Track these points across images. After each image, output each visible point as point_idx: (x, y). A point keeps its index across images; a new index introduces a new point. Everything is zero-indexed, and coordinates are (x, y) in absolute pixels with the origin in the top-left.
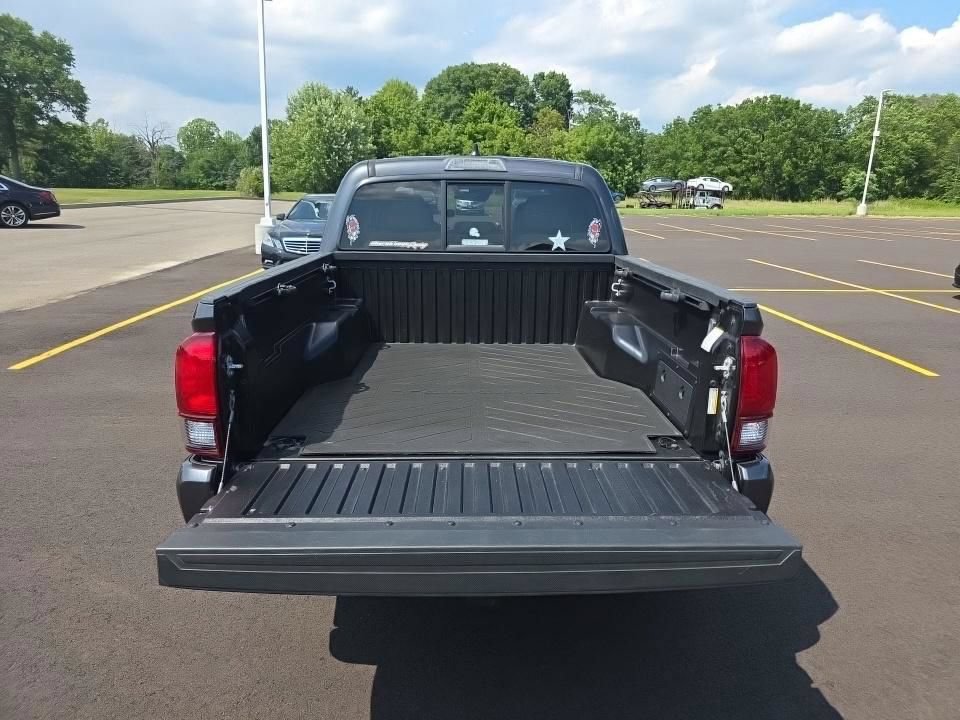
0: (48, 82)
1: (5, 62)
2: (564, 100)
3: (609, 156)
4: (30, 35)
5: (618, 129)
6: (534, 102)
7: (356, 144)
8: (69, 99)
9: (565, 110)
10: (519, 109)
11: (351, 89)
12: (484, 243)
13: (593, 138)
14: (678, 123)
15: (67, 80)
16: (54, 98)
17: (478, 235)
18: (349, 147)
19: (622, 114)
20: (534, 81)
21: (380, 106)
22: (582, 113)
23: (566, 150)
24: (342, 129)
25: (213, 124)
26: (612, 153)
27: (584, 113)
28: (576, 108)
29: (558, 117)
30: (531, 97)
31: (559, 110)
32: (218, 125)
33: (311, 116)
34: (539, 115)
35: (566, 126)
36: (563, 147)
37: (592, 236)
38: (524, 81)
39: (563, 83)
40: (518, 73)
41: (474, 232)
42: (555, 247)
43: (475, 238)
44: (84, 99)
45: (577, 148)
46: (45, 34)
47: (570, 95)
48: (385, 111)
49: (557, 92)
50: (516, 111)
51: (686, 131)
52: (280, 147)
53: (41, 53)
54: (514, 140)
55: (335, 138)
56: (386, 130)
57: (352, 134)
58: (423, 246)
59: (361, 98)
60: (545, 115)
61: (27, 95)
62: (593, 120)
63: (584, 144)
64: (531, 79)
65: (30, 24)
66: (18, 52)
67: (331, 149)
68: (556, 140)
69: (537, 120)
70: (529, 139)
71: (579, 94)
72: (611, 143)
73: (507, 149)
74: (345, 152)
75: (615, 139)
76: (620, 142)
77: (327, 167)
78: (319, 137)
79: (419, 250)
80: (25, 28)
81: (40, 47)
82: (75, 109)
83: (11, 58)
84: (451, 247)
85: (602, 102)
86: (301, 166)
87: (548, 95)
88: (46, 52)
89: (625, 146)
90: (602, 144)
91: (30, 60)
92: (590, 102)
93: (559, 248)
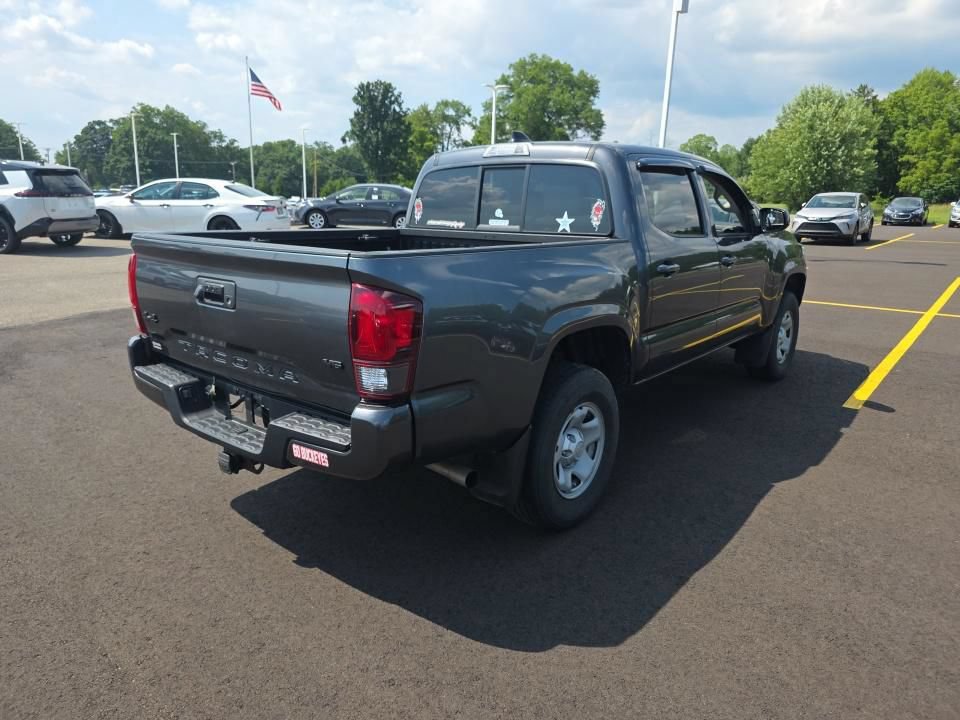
0: (576, 112)
1: (550, 99)
4: (570, 75)
7: (851, 150)
8: (590, 126)
11: (866, 87)
12: (505, 224)
15: (591, 111)
16: (579, 126)
17: (501, 216)
18: (840, 153)
21: (900, 102)
24: (835, 134)
25: (712, 139)
32: (717, 140)
33: (804, 121)
37: (595, 218)
41: (499, 213)
42: (560, 229)
43: (499, 218)
44: (601, 124)
46: (582, 72)
48: (904, 110)
52: (764, 157)
53: (576, 89)
55: (826, 144)
56: (902, 130)
57: (848, 139)
58: (461, 225)
59: (875, 97)
61: (561, 125)
65: (572, 66)
66: (560, 91)
67: (820, 157)
74: (835, 158)
77: (812, 174)
78: (808, 143)
79: (458, 229)
80: (568, 69)
81: (576, 85)
82: (593, 134)
83: (554, 97)
84: (481, 226)
86: (785, 174)
88: (579, 88)
91: (567, 95)
93: (564, 230)
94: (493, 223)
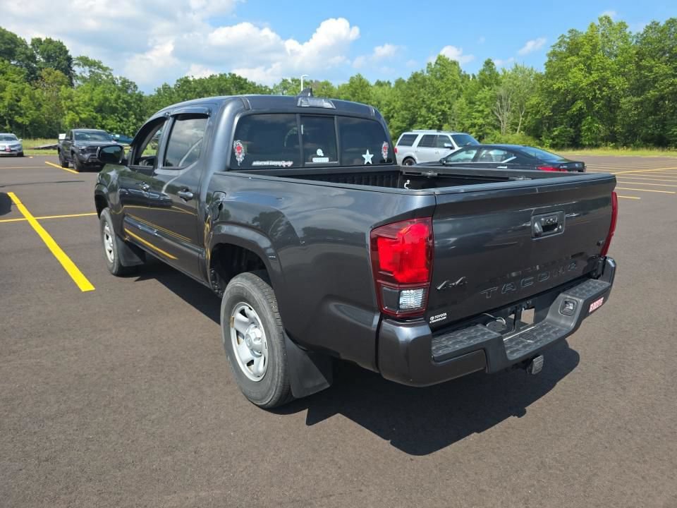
2: (65, 63)
3: (113, 110)
5: (120, 90)
6: (36, 62)
9: (67, 70)
10: (21, 67)
12: (326, 160)
13: (98, 95)
14: (166, 88)
17: (322, 155)
19: (121, 78)
20: (33, 44)
22: (84, 75)
23: (76, 104)
26: (116, 108)
27: (87, 75)
28: (77, 70)
29: (63, 77)
30: (32, 58)
31: (62, 70)
34: (43, 73)
35: (72, 85)
36: (72, 101)
37: (384, 154)
38: (23, 43)
39: (61, 49)
40: (16, 36)
42: (366, 162)
43: (320, 157)
45: (85, 102)
47: (69, 59)
49: (57, 56)
50: (18, 68)
51: (173, 93)
54: (23, 94)
58: (290, 164)
60: (50, 74)
62: (95, 81)
63: (91, 100)
64: (29, 42)
68: (65, 95)
69: (42, 77)
70: (37, 93)
71: (78, 59)
72: (116, 100)
73: (18, 101)
75: (119, 97)
76: (123, 100)
79: (287, 167)
84: (306, 164)
85: (100, 67)
87: (48, 58)
89: (127, 103)
90: (106, 99)
92: (90, 66)
93: (368, 163)
94: (316, 160)
